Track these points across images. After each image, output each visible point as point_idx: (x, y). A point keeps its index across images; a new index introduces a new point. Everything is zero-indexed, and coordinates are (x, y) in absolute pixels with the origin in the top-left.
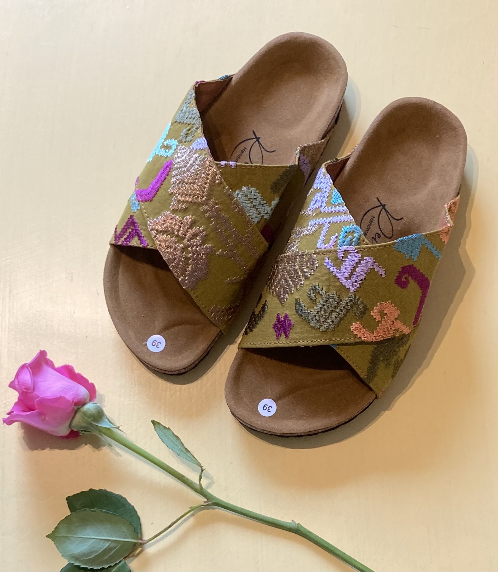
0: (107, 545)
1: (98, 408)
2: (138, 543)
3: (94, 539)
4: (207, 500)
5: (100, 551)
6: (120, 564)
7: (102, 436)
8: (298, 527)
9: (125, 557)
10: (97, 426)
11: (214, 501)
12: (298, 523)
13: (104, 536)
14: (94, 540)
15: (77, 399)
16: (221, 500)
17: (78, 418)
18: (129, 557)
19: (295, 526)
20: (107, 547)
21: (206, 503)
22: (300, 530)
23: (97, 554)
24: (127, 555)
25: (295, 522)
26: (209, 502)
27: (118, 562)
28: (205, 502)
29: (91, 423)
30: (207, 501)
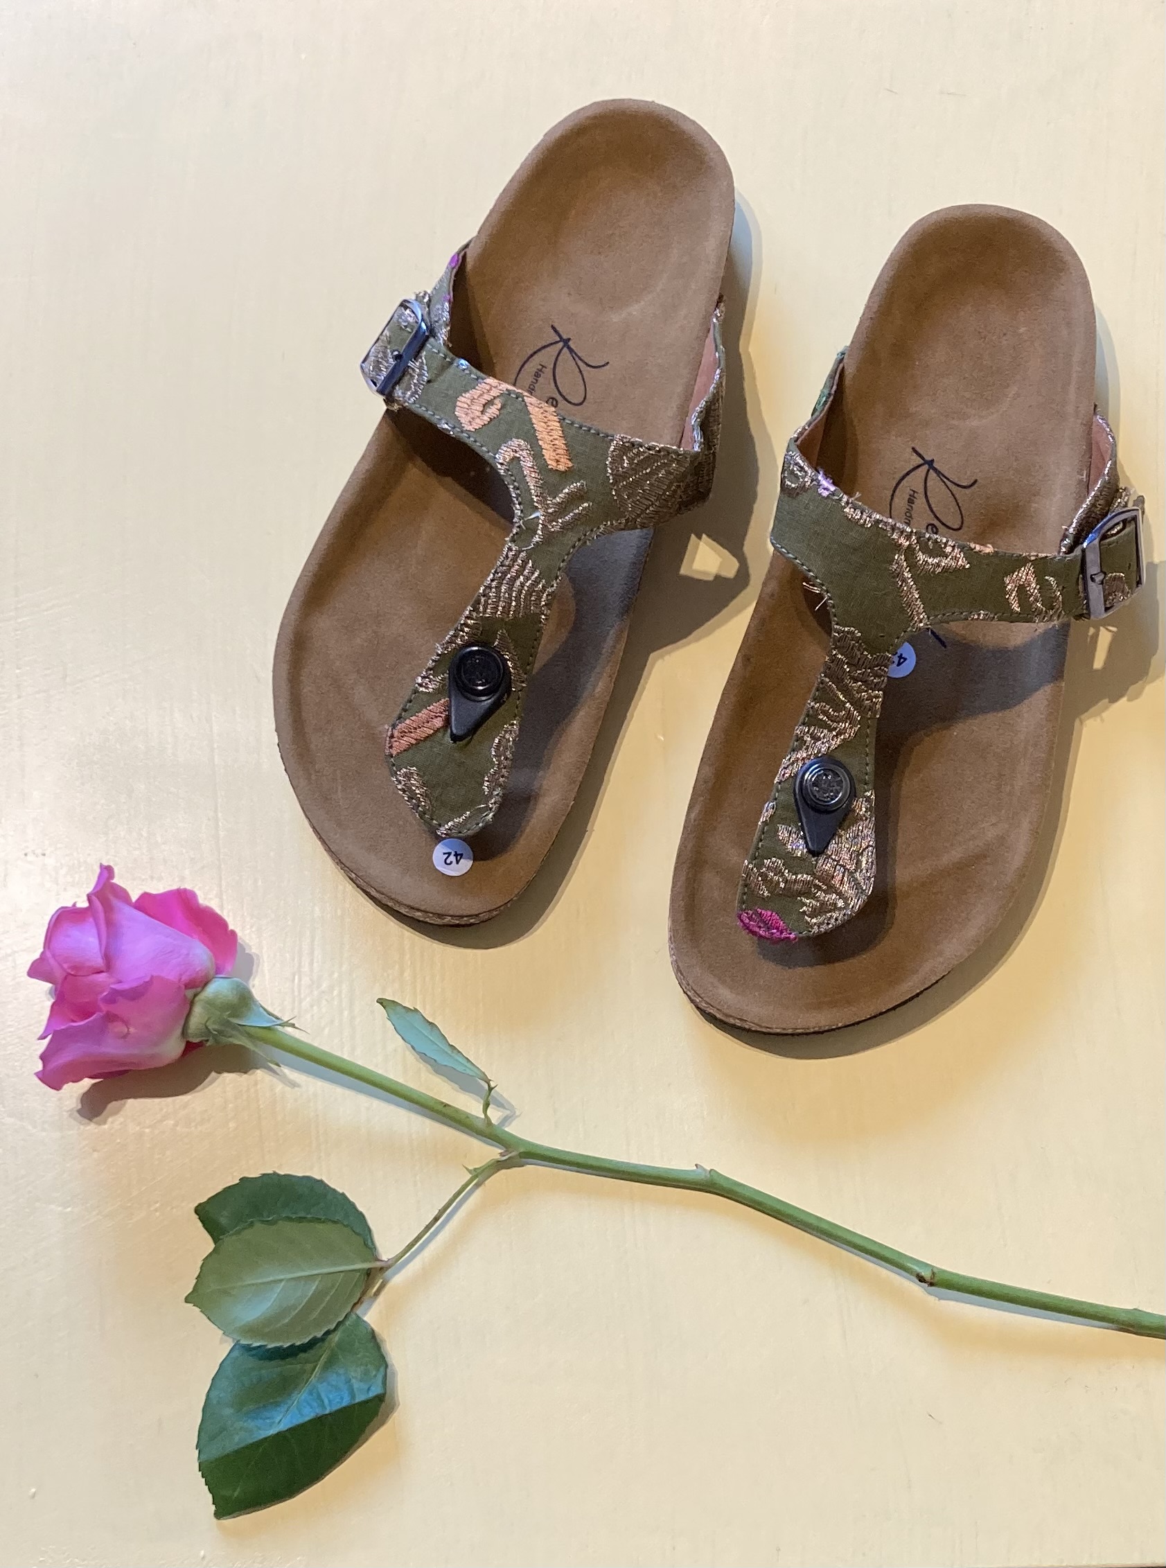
0: (314, 1288)
1: (238, 986)
2: (375, 1268)
3: (281, 1281)
4: (505, 1149)
5: (301, 1306)
6: (348, 1323)
7: (256, 1046)
8: (711, 1176)
9: (355, 1304)
10: (239, 1025)
11: (522, 1150)
12: (711, 1170)
13: (303, 1270)
14: (283, 1283)
15: (188, 973)
16: (537, 1146)
17: (198, 1015)
18: (362, 1303)
19: (706, 1176)
20: (312, 1294)
21: (505, 1156)
22: (715, 1184)
23: (297, 1311)
24: (356, 1301)
25: (705, 1170)
26: (511, 1153)
27: (341, 1319)
28: (501, 1154)
29: (228, 1021)
30: (506, 1151)
